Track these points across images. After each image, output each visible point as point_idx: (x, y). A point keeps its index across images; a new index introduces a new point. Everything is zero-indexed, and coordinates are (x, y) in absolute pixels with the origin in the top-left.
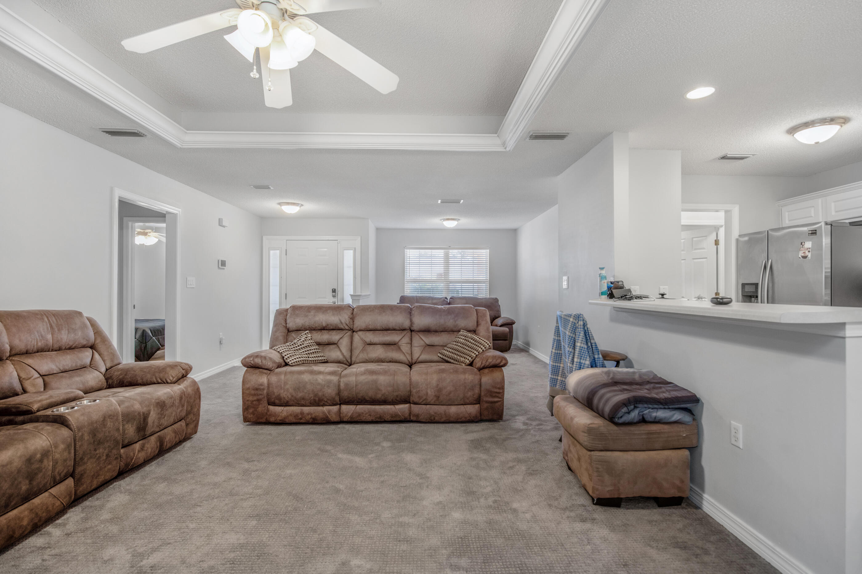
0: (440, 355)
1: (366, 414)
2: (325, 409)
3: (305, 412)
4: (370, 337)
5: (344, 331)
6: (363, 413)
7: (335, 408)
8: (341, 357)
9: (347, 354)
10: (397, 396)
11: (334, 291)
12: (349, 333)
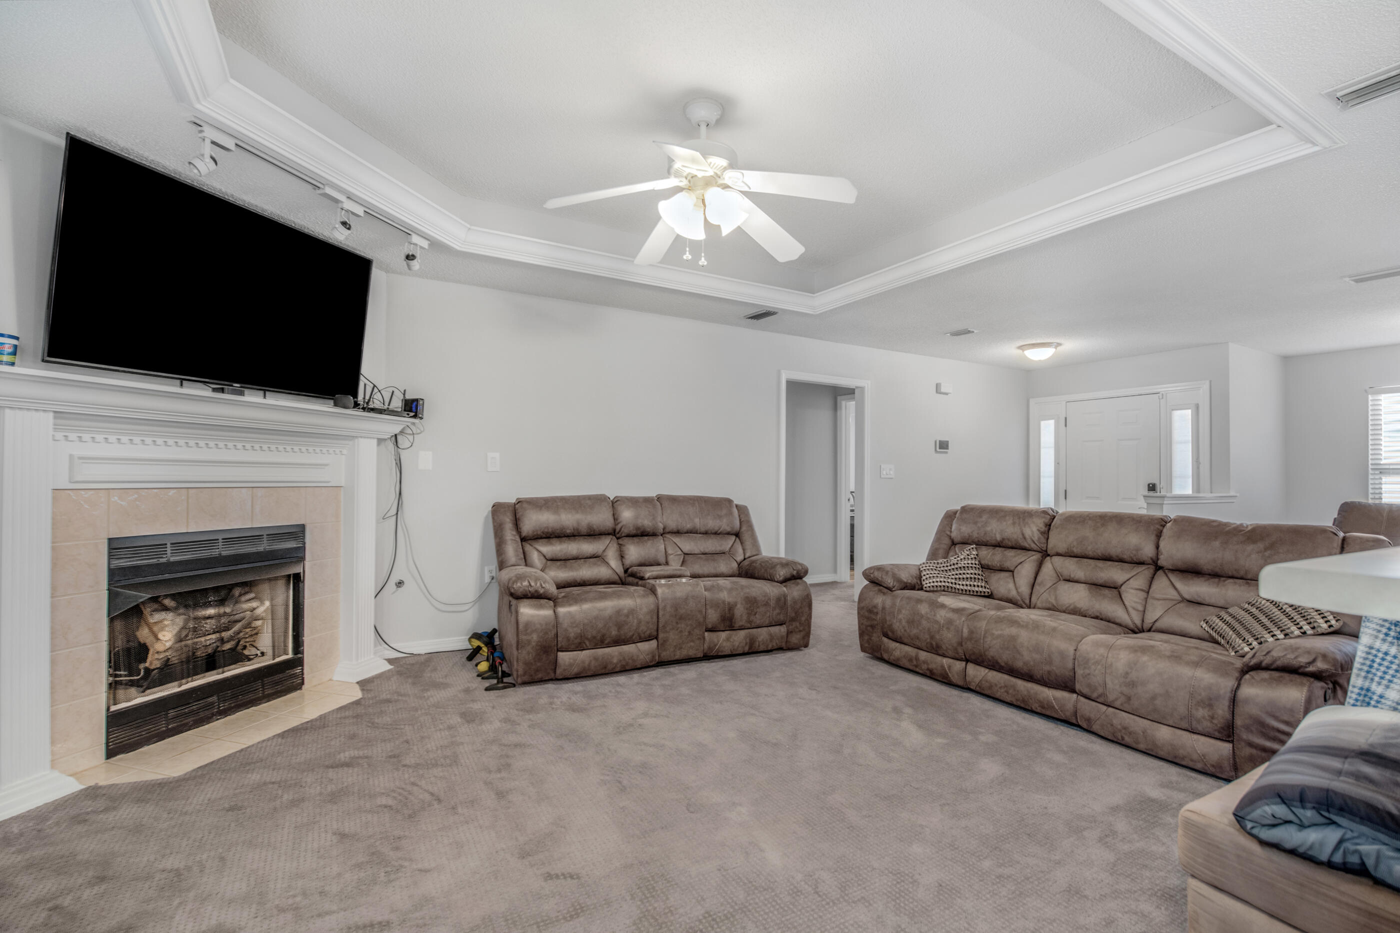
0: (1204, 625)
1: (1001, 688)
2: (946, 661)
3: (920, 659)
4: (1071, 567)
5: (1030, 552)
6: (996, 685)
7: (959, 665)
8: (1013, 594)
9: (1025, 589)
10: (1049, 672)
11: (1152, 488)
12: (1037, 556)
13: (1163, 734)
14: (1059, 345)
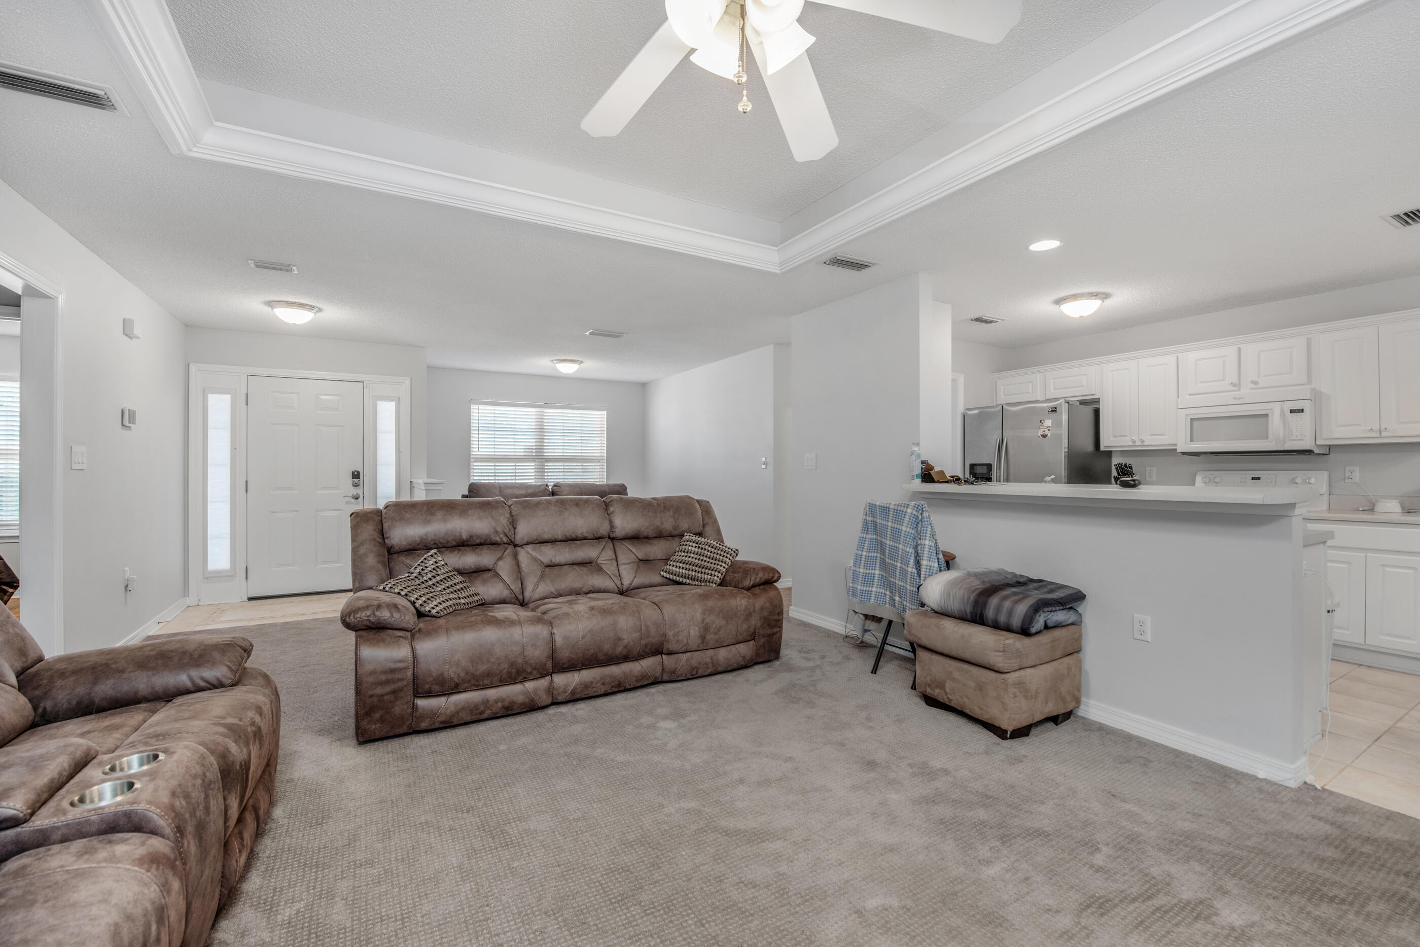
0: (665, 575)
1: (597, 683)
2: (530, 685)
3: (491, 699)
4: (549, 554)
5: (502, 546)
6: (592, 683)
7: (544, 683)
8: (506, 593)
9: (516, 587)
10: (646, 645)
11: (356, 475)
12: (510, 549)
13: (723, 654)
14: (320, 310)
